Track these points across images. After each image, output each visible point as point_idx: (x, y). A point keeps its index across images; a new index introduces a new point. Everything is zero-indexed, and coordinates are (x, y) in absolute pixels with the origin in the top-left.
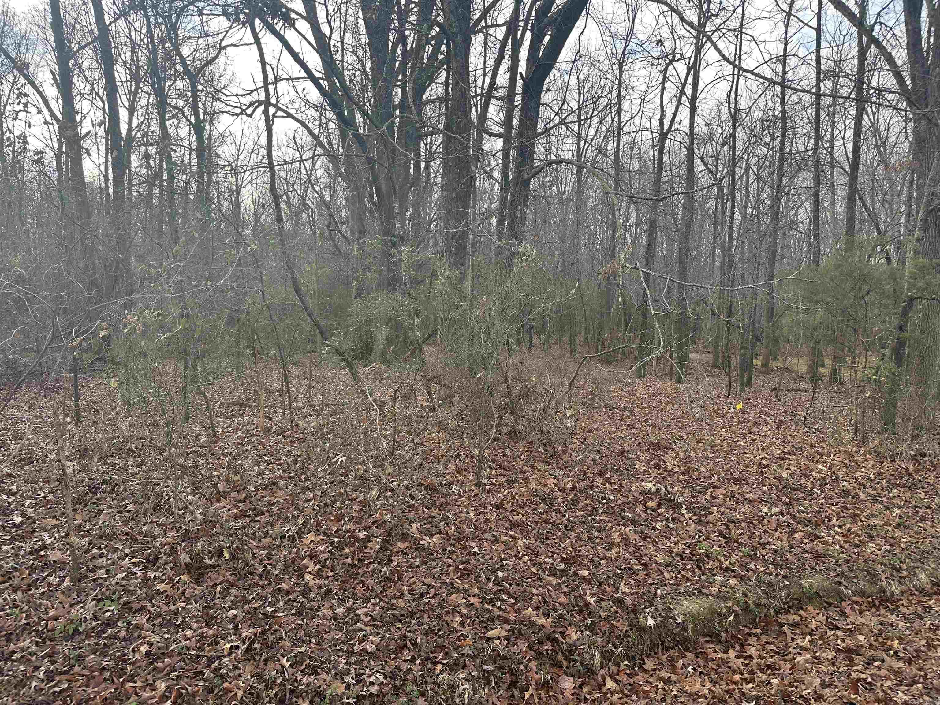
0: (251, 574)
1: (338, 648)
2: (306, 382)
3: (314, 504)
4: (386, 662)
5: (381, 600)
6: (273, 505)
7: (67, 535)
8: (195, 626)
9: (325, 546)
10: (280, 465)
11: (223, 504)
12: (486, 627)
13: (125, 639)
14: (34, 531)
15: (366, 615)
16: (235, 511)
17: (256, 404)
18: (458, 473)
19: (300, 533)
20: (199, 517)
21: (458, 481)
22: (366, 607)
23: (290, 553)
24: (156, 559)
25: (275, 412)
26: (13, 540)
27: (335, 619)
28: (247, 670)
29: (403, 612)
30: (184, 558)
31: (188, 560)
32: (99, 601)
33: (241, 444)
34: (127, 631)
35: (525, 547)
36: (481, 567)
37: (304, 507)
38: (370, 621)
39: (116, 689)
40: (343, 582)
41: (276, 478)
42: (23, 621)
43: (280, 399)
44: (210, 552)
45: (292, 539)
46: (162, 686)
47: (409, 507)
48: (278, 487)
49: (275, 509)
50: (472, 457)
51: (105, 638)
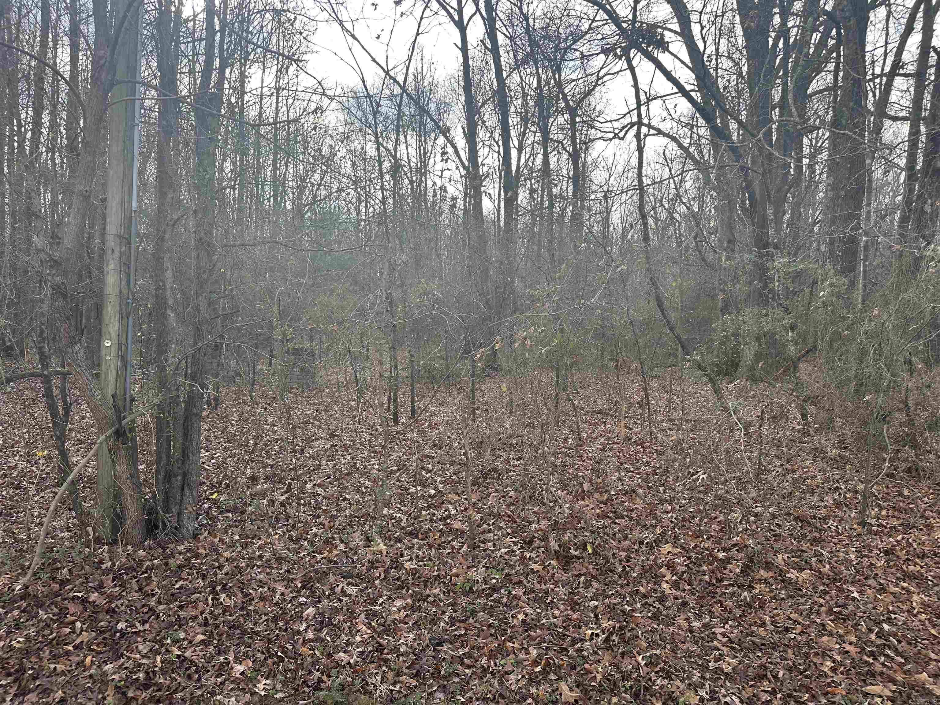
0: (611, 571)
1: (693, 660)
2: (666, 396)
3: (672, 517)
4: (743, 687)
5: (739, 624)
6: (632, 510)
7: (466, 509)
8: (562, 607)
9: (682, 559)
10: (639, 474)
11: (586, 503)
12: (864, 681)
13: (506, 605)
14: (443, 503)
15: (724, 635)
16: (598, 511)
17: (617, 414)
18: (836, 507)
19: (657, 542)
20: (567, 511)
21: (836, 516)
22: (724, 627)
23: (648, 559)
24: (531, 542)
25: (636, 423)
26: (429, 507)
27: (691, 632)
28: (606, 658)
29: (764, 641)
30: (554, 545)
31: (557, 548)
32: (488, 568)
33: (603, 449)
34: (508, 598)
35: (922, 604)
36: (861, 614)
37: (662, 518)
38: (727, 642)
39: (499, 645)
40: (701, 598)
41: (636, 486)
42: (435, 573)
43: (640, 411)
44: (575, 544)
45: (650, 547)
46: (534, 652)
47: (775, 536)
48: (637, 495)
49: (634, 515)
50: (856, 492)
51: (492, 601)
